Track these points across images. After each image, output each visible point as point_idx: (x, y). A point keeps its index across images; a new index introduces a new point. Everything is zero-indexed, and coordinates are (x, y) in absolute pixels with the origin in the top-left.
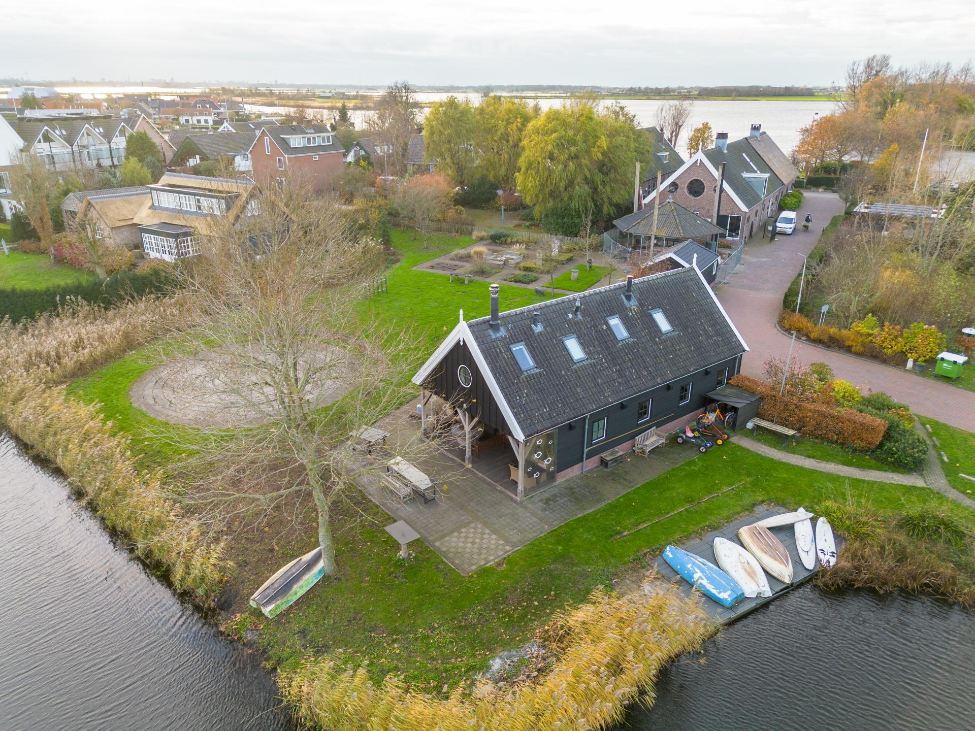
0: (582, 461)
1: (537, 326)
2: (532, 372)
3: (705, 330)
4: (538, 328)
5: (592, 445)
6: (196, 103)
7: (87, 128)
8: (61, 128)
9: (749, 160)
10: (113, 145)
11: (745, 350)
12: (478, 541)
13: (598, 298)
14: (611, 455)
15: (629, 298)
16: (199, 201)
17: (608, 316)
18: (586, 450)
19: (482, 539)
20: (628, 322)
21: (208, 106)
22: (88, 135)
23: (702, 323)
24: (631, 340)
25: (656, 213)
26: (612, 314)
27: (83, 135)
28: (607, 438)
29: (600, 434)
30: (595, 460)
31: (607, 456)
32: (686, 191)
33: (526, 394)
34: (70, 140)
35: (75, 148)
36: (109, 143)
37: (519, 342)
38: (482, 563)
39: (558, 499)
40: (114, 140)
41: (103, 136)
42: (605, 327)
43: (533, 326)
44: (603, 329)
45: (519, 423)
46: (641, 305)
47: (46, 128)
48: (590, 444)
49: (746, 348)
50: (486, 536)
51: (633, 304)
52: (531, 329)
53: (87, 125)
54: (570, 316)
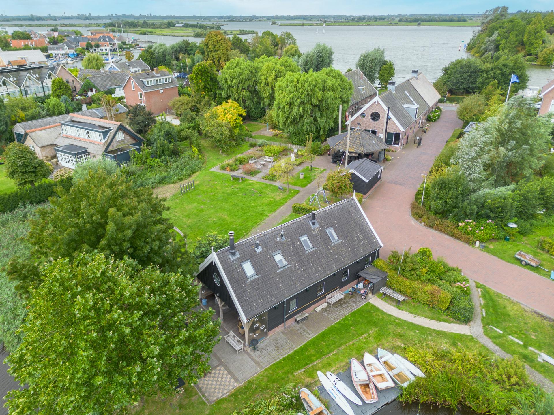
0: (283, 322)
1: (258, 248)
2: (254, 278)
3: (357, 237)
4: (259, 250)
5: (289, 313)
6: (100, 37)
7: (29, 76)
8: (13, 77)
9: (408, 95)
10: (44, 84)
11: (381, 247)
12: (220, 379)
13: (295, 225)
14: (301, 316)
15: (314, 223)
16: (88, 133)
17: (300, 236)
18: (285, 317)
19: (222, 378)
20: (312, 238)
21: (107, 39)
22: (30, 79)
23: (356, 233)
24: (314, 249)
25: (348, 138)
26: (303, 235)
27: (27, 80)
28: (298, 307)
29: (294, 306)
30: (292, 320)
31: (299, 317)
32: (370, 118)
33: (249, 292)
34: (18, 84)
35: (22, 88)
36: (42, 83)
37: (247, 260)
38: (220, 395)
39: (268, 348)
40: (45, 81)
41: (38, 80)
42: (298, 243)
43: (256, 249)
44: (297, 245)
45: (243, 311)
46: (321, 226)
47: (4, 78)
48: (288, 312)
49: (382, 245)
50: (225, 376)
51: (316, 227)
52: (255, 251)
53: (28, 75)
54: (278, 239)
